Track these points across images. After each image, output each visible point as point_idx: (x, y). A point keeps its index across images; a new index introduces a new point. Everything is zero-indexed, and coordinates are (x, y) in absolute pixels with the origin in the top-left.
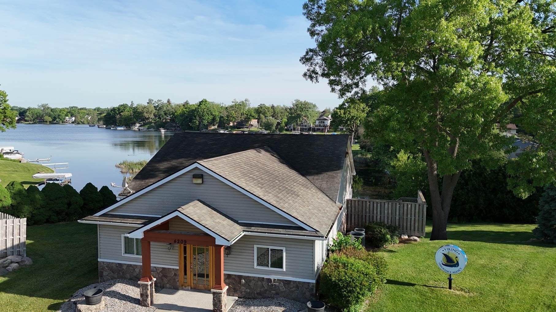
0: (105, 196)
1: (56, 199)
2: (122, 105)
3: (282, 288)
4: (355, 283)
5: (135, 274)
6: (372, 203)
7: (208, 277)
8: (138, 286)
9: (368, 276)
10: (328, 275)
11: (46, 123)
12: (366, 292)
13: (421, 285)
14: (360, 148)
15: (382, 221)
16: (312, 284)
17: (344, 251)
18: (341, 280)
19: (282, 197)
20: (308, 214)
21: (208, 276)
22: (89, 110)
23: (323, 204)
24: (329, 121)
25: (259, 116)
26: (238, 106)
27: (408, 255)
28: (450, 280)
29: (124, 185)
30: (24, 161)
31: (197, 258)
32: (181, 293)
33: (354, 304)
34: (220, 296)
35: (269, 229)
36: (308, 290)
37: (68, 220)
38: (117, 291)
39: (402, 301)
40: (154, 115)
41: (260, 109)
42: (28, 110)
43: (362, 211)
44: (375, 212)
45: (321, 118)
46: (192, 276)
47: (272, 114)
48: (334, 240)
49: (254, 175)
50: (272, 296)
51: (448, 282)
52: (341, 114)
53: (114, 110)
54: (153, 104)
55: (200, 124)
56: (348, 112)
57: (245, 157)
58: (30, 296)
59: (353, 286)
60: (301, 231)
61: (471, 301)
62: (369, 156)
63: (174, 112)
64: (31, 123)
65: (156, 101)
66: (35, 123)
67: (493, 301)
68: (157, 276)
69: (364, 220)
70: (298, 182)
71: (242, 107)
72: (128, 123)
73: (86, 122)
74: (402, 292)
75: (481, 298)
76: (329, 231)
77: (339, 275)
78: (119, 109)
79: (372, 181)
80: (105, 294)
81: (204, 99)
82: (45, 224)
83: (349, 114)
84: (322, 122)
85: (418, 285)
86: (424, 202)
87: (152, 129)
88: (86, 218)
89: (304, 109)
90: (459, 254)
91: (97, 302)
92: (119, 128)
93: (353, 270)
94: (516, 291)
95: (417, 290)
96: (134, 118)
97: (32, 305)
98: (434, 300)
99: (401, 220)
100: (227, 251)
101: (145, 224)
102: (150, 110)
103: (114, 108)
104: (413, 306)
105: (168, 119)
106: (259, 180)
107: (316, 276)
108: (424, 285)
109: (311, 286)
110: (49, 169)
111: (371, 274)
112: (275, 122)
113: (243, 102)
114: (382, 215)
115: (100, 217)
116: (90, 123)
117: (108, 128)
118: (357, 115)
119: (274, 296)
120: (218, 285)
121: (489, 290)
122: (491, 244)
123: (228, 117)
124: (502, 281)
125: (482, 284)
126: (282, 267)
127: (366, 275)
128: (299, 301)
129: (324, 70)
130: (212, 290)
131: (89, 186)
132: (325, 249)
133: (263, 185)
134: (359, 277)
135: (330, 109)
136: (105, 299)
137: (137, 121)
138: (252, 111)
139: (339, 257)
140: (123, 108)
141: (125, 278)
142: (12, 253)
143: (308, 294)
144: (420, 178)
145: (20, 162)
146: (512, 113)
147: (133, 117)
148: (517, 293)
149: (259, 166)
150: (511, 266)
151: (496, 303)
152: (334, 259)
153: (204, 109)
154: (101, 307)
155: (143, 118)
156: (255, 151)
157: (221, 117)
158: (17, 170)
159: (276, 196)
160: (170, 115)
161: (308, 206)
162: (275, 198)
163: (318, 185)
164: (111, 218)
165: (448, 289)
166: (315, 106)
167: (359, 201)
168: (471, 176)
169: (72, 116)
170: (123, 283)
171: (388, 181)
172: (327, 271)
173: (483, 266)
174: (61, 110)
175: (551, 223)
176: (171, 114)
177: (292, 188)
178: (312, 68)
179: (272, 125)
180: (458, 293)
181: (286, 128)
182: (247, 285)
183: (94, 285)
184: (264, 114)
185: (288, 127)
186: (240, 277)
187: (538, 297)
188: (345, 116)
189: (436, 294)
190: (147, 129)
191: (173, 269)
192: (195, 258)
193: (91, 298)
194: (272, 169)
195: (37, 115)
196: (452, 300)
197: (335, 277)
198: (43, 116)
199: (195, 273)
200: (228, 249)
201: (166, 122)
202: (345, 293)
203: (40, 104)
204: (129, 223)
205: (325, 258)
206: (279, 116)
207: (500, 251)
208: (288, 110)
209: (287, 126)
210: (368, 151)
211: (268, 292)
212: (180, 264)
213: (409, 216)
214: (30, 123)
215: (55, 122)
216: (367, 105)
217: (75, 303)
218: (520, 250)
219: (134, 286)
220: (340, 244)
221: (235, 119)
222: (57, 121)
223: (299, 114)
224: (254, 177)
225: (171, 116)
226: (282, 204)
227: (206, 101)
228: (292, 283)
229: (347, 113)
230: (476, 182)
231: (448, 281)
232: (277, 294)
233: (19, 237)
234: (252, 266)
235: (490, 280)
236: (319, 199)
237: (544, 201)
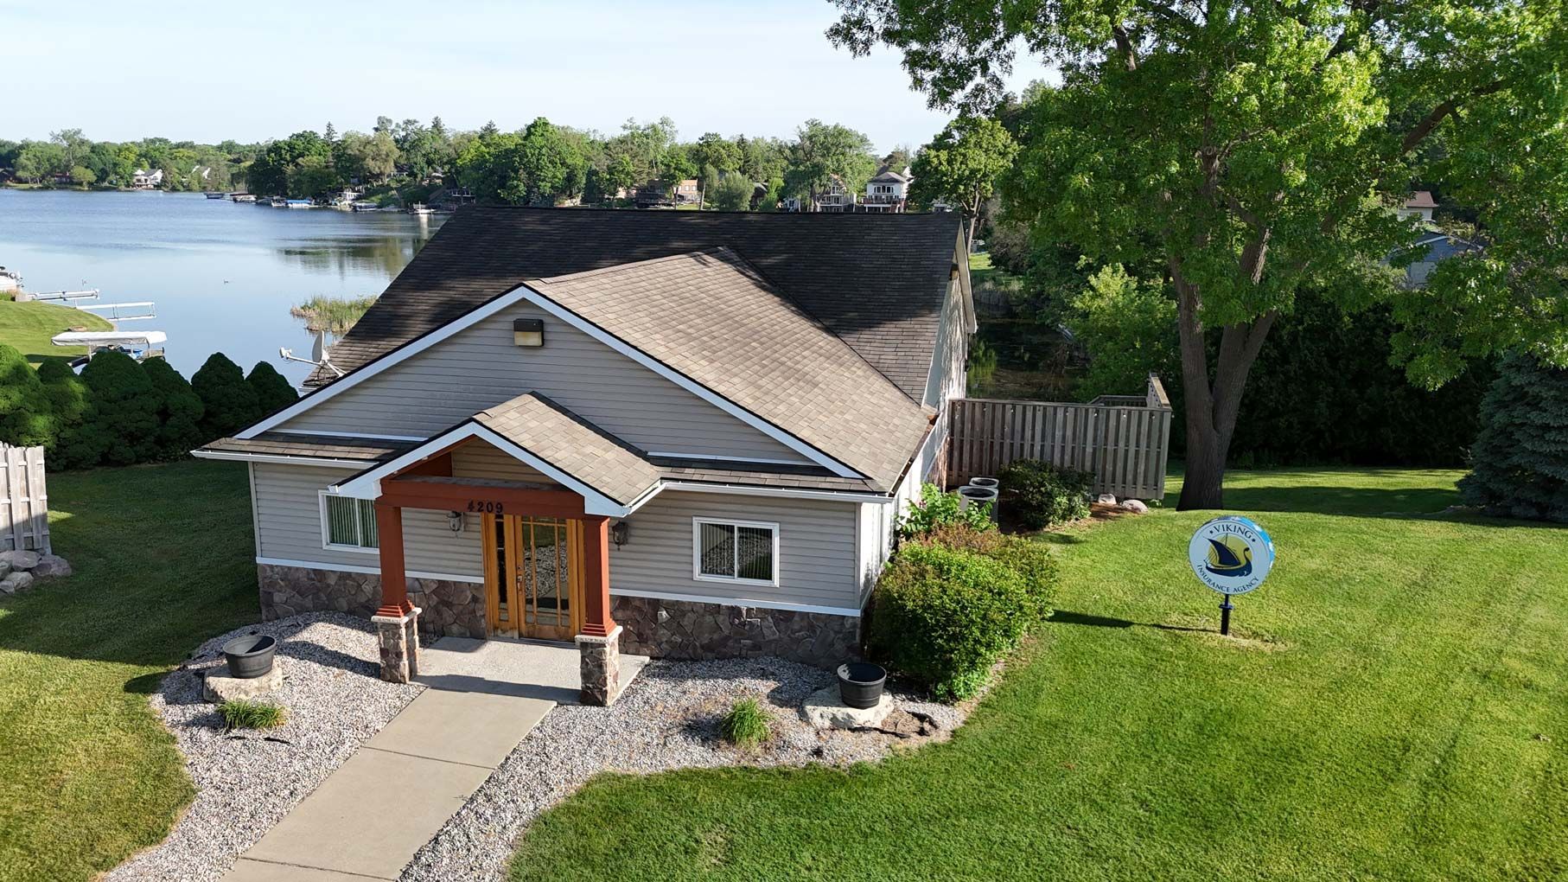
0: (265, 392)
1: (125, 398)
2: (302, 135)
3: (770, 631)
4: (967, 616)
5: (363, 599)
6: (1019, 409)
7: (568, 608)
8: (373, 629)
9: (1003, 597)
10: (896, 595)
11: (78, 187)
12: (998, 639)
13: (1146, 625)
14: (992, 264)
15: (1047, 458)
16: (850, 621)
17: (941, 534)
18: (931, 607)
19: (770, 386)
20: (842, 433)
21: (565, 604)
22: (204, 150)
23: (885, 409)
24: (905, 186)
25: (701, 170)
26: (638, 141)
27: (1115, 548)
28: (1226, 611)
29: (317, 355)
30: (25, 296)
31: (534, 558)
32: (492, 648)
33: (965, 670)
34: (601, 653)
35: (733, 473)
36: (841, 636)
37: (164, 458)
38: (315, 643)
39: (1093, 666)
40: (396, 166)
41: (705, 149)
42: (21, 147)
43: (993, 430)
44: (1028, 434)
45: (883, 177)
46: (521, 604)
47: (741, 163)
48: (913, 505)
49: (691, 327)
50: (744, 652)
51: (1219, 617)
52: (941, 163)
53: (276, 148)
54: (393, 131)
55: (529, 191)
56: (960, 159)
57: (662, 274)
58: (73, 658)
59: (964, 623)
60: (823, 479)
61: (1279, 663)
62: (1016, 286)
63: (454, 156)
64: (35, 186)
65: (401, 123)
66: (46, 188)
67: (1338, 662)
68: (423, 604)
69: (996, 457)
70: (815, 348)
71: (652, 144)
72: (321, 189)
73: (196, 186)
74: (1094, 641)
75: (1306, 656)
76: (901, 479)
77: (925, 595)
78: (291, 147)
79: (1021, 357)
80: (281, 651)
81: (539, 118)
82: (99, 469)
83: (961, 163)
84: (884, 188)
85: (1140, 624)
86: (1166, 405)
87: (392, 208)
88: (212, 445)
89: (834, 149)
90: (1254, 540)
91: (263, 671)
92: (295, 205)
93: (965, 581)
94: (1402, 637)
95: (1136, 637)
96: (337, 174)
97: (78, 681)
98: (1181, 663)
99: (1100, 455)
100: (617, 534)
101: (382, 461)
102: (384, 149)
103: (275, 144)
104: (1123, 677)
105: (438, 178)
106: (705, 338)
107: (862, 597)
108: (1154, 625)
109: (847, 626)
110: (99, 319)
111: (1013, 592)
112: (749, 187)
113: (654, 127)
114: (1048, 443)
115: (254, 442)
116: (209, 187)
117: (261, 204)
118: (985, 167)
119: (749, 652)
120: (594, 622)
121: (1327, 635)
122: (1340, 517)
123: (611, 173)
124: (1365, 613)
125: (1311, 621)
126: (769, 577)
127: (1000, 594)
128: (815, 666)
129: (889, 18)
130: (578, 636)
131: (218, 365)
132: (887, 529)
133: (715, 352)
134: (979, 599)
135: (907, 151)
136: (284, 663)
137: (347, 182)
138: (683, 154)
139: (925, 548)
140: (300, 145)
141: (335, 610)
142: (11, 545)
143: (840, 646)
144: (1158, 345)
145: (13, 299)
146: (1426, 160)
147: (333, 170)
148: (1402, 642)
149: (704, 301)
150: (1391, 574)
151: (1345, 668)
152: (913, 556)
153: (542, 147)
154: (273, 684)
155: (365, 176)
156: (692, 260)
157: (591, 173)
158: (7, 322)
159: (752, 384)
160: (442, 165)
161: (842, 413)
162: (751, 389)
163: (870, 356)
164: (286, 445)
165: (1219, 635)
166: (863, 140)
167: (984, 404)
168: (1299, 339)
169: (153, 166)
170: (330, 622)
171: (1067, 357)
172: (892, 585)
173: (1317, 576)
174: (121, 149)
175: (1508, 461)
176: (446, 163)
177: (797, 363)
178: (856, 13)
179: (740, 196)
180: (1244, 643)
181: (780, 204)
182: (675, 624)
183: (249, 629)
184: (715, 164)
185: (787, 202)
186: (656, 604)
187: (1460, 652)
188: (953, 169)
189: (1186, 646)
190: (379, 207)
191: (469, 584)
192: (529, 559)
193: (243, 660)
194: (742, 311)
195: (51, 165)
196: (1227, 660)
197: (914, 601)
198: (67, 167)
199: (530, 597)
200: (621, 528)
201: (432, 188)
202: (939, 641)
203: (58, 131)
204: (339, 458)
205: (888, 553)
206: (760, 170)
207: (1365, 537)
208: (787, 151)
209: (783, 201)
210: (1014, 274)
211: (730, 643)
212: (487, 569)
213: (1122, 444)
214: (32, 189)
215: (106, 184)
216: (1015, 137)
217: (200, 674)
218: (1417, 535)
219: (363, 629)
220: (931, 517)
221: (632, 178)
222: (111, 183)
223: (815, 165)
224: (689, 331)
225: (447, 168)
226: (770, 406)
227: (546, 124)
228: (797, 618)
229: (956, 160)
230: (1311, 354)
231: (1221, 614)
232: (756, 647)
233: (27, 499)
234: (687, 575)
235: (1331, 609)
236: (872, 394)
237: (1495, 402)
